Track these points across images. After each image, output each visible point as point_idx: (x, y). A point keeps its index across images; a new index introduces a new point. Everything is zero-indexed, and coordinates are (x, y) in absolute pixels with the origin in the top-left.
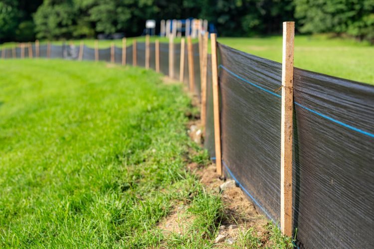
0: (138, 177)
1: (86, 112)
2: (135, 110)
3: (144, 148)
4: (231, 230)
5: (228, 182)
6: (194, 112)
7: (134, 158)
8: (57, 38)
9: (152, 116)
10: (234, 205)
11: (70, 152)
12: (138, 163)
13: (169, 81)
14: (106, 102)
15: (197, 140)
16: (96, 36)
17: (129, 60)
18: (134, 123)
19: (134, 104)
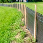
0: (13, 28)
1: (5, 16)
2: (13, 16)
3: (14, 23)
4: (27, 38)
5: (27, 29)
6: (23, 16)
7: (12, 24)
8: (2, 2)
9: (16, 17)
10: (28, 33)
11: (2, 23)
12: (13, 25)
13: (19, 10)
14: (9, 14)
15: (23, 21)
16: (8, 2)
17: (13, 7)
18: (13, 18)
19: (13, 15)
